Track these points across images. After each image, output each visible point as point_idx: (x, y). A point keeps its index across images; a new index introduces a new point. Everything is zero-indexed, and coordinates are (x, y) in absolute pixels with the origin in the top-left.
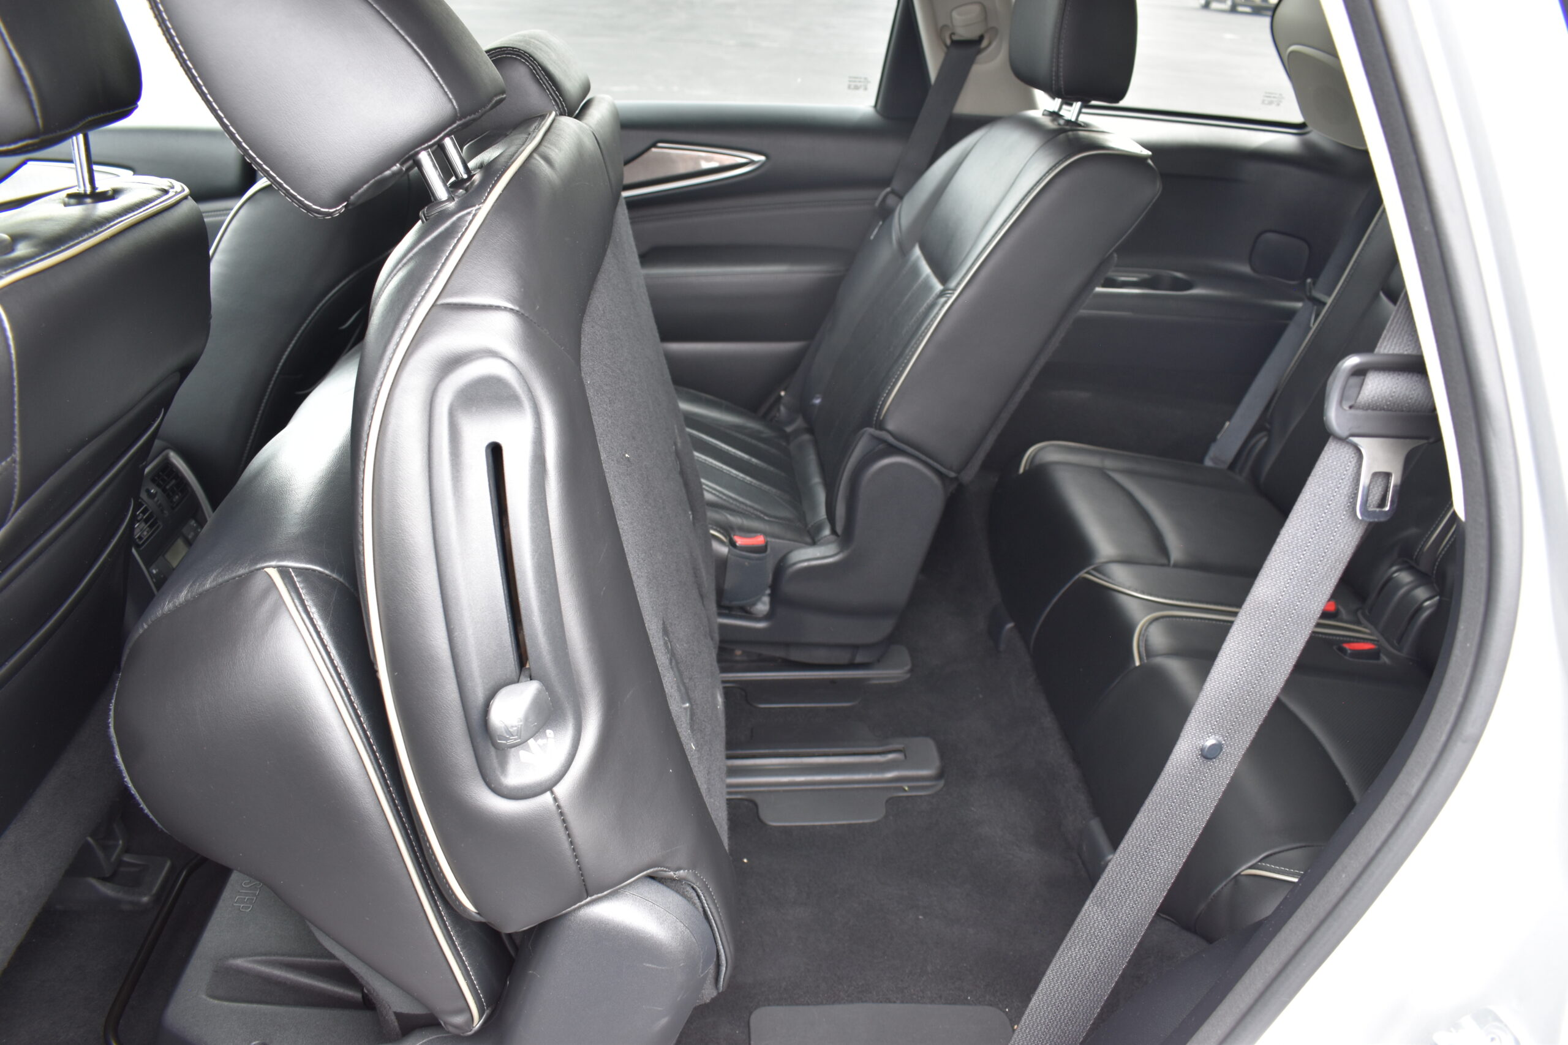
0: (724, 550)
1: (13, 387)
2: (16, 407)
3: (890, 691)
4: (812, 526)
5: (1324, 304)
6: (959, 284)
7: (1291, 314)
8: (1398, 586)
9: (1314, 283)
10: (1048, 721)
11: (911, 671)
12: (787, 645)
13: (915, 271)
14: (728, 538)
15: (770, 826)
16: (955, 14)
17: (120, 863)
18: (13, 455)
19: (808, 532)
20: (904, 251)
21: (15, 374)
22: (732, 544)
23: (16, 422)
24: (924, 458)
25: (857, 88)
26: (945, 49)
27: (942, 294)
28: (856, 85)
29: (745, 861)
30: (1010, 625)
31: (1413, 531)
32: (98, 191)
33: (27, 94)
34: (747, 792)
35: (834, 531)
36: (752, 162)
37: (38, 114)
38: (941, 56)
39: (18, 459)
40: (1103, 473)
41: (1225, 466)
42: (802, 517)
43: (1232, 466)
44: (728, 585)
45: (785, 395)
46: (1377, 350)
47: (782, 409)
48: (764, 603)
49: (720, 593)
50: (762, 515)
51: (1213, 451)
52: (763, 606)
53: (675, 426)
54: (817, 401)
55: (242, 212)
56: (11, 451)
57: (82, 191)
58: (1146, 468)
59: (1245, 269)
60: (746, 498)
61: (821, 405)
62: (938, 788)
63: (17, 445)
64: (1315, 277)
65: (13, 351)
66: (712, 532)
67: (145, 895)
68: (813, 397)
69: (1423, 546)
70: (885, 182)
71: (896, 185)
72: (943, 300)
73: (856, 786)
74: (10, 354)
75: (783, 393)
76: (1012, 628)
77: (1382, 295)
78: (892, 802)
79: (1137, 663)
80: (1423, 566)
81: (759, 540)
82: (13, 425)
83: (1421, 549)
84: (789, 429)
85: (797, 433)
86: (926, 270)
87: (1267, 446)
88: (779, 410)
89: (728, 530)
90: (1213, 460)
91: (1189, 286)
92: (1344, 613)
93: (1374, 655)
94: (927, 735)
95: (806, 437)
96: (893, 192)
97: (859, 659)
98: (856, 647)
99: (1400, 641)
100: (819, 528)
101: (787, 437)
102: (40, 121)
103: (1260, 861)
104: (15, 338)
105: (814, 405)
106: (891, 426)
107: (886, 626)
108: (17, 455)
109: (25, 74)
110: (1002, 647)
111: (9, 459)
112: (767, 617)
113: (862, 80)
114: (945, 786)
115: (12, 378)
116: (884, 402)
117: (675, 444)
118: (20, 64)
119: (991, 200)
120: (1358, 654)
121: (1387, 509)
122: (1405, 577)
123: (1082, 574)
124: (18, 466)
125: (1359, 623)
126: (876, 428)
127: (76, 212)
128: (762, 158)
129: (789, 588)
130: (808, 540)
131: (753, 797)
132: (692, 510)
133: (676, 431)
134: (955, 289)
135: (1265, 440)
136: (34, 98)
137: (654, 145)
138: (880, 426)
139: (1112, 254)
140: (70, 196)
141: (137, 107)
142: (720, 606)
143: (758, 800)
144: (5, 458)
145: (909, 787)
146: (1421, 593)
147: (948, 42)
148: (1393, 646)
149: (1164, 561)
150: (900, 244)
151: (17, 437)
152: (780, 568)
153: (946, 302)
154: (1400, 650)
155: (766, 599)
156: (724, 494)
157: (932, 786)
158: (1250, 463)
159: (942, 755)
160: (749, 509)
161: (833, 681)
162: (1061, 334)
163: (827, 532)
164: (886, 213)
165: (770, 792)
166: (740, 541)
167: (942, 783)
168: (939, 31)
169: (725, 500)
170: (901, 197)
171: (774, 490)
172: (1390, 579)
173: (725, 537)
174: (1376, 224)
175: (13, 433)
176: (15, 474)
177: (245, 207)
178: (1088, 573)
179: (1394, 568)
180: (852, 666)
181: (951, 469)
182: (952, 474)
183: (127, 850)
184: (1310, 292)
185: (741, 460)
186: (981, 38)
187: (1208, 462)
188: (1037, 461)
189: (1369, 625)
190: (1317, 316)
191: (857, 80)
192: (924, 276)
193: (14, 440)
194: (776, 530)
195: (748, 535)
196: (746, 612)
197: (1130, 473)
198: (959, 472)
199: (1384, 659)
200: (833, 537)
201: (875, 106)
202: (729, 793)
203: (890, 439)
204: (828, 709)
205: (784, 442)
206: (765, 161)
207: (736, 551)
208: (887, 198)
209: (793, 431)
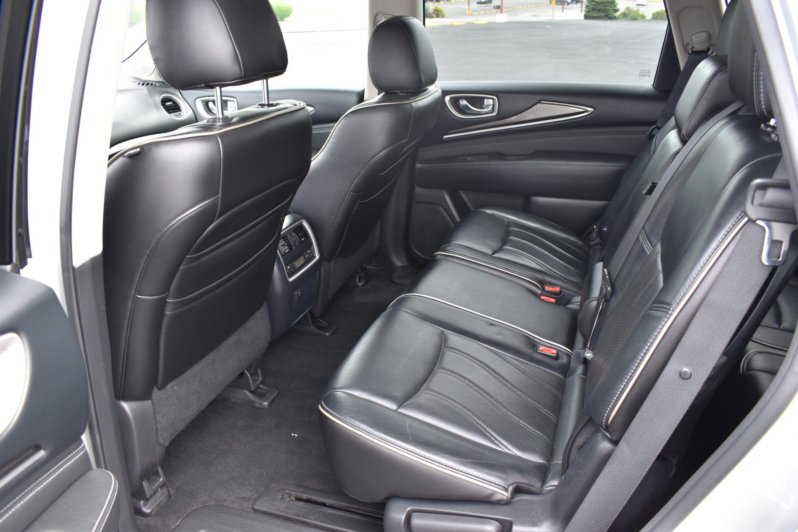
0: (539, 292)
1: (221, 169)
2: (221, 177)
14: (542, 287)
16: (693, 37)
17: (258, 387)
18: (218, 195)
21: (222, 164)
22: (543, 289)
23: (221, 183)
25: (644, 76)
26: (688, 56)
28: (643, 74)
32: (270, 103)
33: (239, 63)
36: (587, 111)
37: (242, 70)
38: (686, 59)
39: (220, 197)
45: (596, 227)
46: (773, 177)
47: (594, 234)
50: (563, 279)
55: (342, 121)
56: (218, 193)
57: (264, 103)
60: (560, 272)
61: (606, 231)
63: (220, 191)
65: (222, 156)
67: (265, 401)
68: (604, 229)
70: (654, 122)
71: (658, 124)
74: (221, 157)
81: (557, 289)
82: (220, 184)
84: (592, 243)
88: (592, 235)
89: (543, 283)
95: (598, 247)
96: (655, 128)
101: (590, 247)
102: (243, 73)
104: (223, 151)
105: (604, 232)
108: (220, 195)
109: (239, 55)
111: (217, 196)
113: (647, 72)
115: (221, 166)
118: (237, 52)
121: (780, 259)
124: (220, 200)
127: (261, 110)
128: (592, 109)
136: (241, 64)
137: (539, 102)
140: (259, 105)
141: (285, 71)
144: (215, 196)
147: (690, 52)
151: (220, 188)
156: (546, 267)
160: (557, 275)
166: (548, 289)
168: (685, 48)
169: (546, 270)
171: (573, 269)
175: (219, 187)
176: (219, 202)
177: (343, 119)
183: (262, 383)
185: (561, 253)
186: (708, 49)
191: (644, 72)
193: (219, 189)
194: (568, 286)
195: (553, 286)
201: (653, 85)
205: (587, 249)
206: (593, 111)
207: (544, 292)
208: (654, 131)
209: (594, 245)
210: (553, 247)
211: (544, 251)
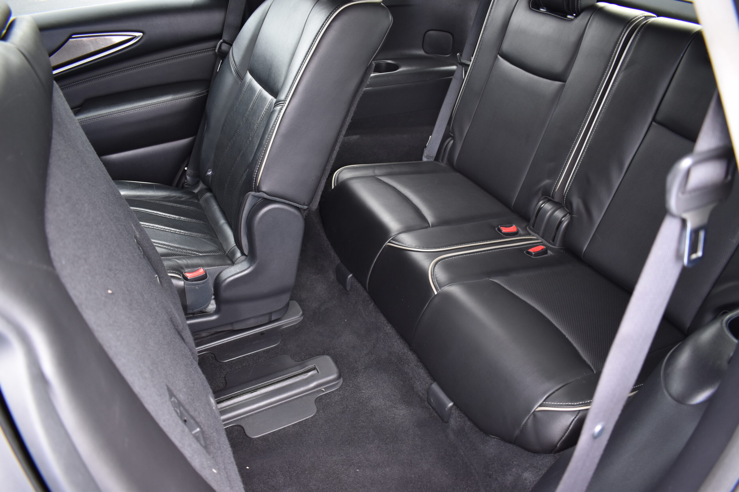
0: (181, 283)
3: (296, 330)
4: (228, 252)
5: (469, 65)
6: (287, 97)
7: (452, 73)
8: (546, 212)
9: (461, 55)
10: (389, 329)
11: (303, 314)
12: (232, 324)
13: (252, 89)
14: (182, 275)
15: (253, 439)
19: (227, 256)
20: (241, 77)
22: (185, 278)
24: (287, 202)
27: (276, 104)
29: (248, 468)
30: (351, 275)
31: (547, 182)
34: (234, 421)
35: (243, 254)
36: (135, 37)
40: (375, 178)
41: (432, 160)
42: (221, 248)
43: (437, 158)
44: (188, 302)
45: (187, 169)
47: (188, 177)
48: (213, 304)
49: (185, 308)
50: (197, 253)
51: (426, 152)
52: (212, 306)
53: (132, 225)
54: (210, 173)
58: (396, 170)
59: (421, 52)
60: (185, 245)
61: (212, 175)
62: (340, 384)
64: (461, 52)
66: (170, 274)
68: (207, 172)
69: (555, 189)
70: (218, 36)
71: (225, 37)
72: (278, 108)
73: (296, 397)
75: (186, 169)
76: (352, 277)
77: (498, 55)
78: (318, 400)
79: (436, 293)
80: (557, 199)
81: (201, 271)
83: (554, 191)
84: (196, 191)
85: (201, 192)
86: (258, 87)
87: (454, 144)
88: (186, 178)
89: (179, 270)
90: (427, 157)
91: (396, 67)
92: (521, 232)
93: (544, 252)
94: (323, 354)
95: (208, 195)
96: (224, 42)
97: (273, 318)
98: (270, 314)
99: (553, 241)
100: (233, 253)
101: (196, 196)
103: (545, 401)
105: (208, 176)
106: (264, 188)
107: (286, 298)
110: (348, 288)
112: (217, 312)
114: (343, 381)
116: (257, 175)
117: (136, 237)
119: (292, 41)
120: (538, 254)
122: (548, 207)
123: (387, 243)
125: (529, 234)
126: (256, 192)
128: (141, 34)
129: (225, 294)
130: (229, 262)
131: (239, 423)
132: (157, 273)
133: (134, 227)
134: (285, 100)
135: (452, 142)
137: (70, 37)
138: (258, 190)
139: (371, 62)
142: (186, 314)
143: (243, 425)
145: (324, 388)
146: (559, 214)
148: (549, 243)
149: (427, 225)
150: (237, 73)
152: (217, 283)
153: (281, 109)
154: (555, 245)
155: (213, 302)
156: (171, 246)
157: (337, 384)
158: (446, 156)
159: (336, 362)
160: (187, 252)
161: (262, 333)
162: (351, 115)
163: (239, 254)
164: (224, 55)
165: (247, 417)
166: (189, 275)
167: (341, 380)
169: (172, 250)
170: (231, 44)
171: (198, 234)
172: (540, 209)
173: (180, 275)
174: (488, 19)
178: (389, 242)
179: (541, 202)
180: (271, 322)
181: (304, 204)
182: (306, 207)
184: (460, 61)
187: (425, 159)
188: (340, 180)
189: (535, 234)
190: (466, 72)
192: (258, 91)
194: (209, 261)
195: (193, 269)
196: (204, 313)
197: (389, 175)
198: (308, 205)
199: (550, 252)
200: (243, 258)
202: (225, 425)
203: (266, 196)
204: (264, 351)
205: (196, 201)
206: (143, 35)
207: (189, 282)
208: (222, 46)
209: (199, 192)
210: (162, 215)
211: (157, 226)
